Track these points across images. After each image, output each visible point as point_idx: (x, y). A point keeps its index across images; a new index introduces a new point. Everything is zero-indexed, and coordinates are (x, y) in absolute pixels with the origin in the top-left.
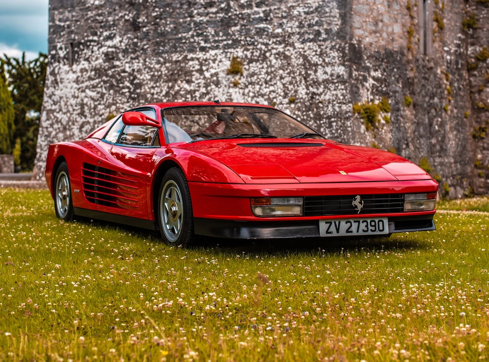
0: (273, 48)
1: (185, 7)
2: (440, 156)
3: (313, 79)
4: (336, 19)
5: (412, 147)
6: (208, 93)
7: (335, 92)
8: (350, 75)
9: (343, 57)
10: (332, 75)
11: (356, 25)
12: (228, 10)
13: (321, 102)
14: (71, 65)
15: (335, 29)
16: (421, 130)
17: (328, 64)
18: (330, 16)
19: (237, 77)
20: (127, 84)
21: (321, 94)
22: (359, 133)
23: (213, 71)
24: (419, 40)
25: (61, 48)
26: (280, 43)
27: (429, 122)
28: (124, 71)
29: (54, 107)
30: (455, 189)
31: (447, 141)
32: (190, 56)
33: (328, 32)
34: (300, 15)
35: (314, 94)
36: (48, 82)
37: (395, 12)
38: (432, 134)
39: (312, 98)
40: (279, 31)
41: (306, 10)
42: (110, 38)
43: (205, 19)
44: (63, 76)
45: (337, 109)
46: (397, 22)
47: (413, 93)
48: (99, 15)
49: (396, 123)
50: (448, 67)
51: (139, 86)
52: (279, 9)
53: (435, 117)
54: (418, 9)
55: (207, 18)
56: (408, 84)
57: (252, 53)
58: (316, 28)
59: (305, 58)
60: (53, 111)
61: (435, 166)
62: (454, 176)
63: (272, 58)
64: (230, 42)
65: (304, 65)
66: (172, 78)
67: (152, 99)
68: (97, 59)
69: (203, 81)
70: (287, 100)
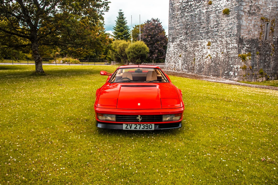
0: (219, 39)
1: (198, 28)
2: (267, 68)
3: (228, 47)
4: (236, 31)
5: (257, 66)
6: (202, 50)
7: (234, 51)
8: (238, 46)
9: (237, 41)
10: (233, 46)
11: (242, 32)
12: (208, 29)
13: (230, 54)
14: (172, 43)
15: (235, 33)
16: (262, 61)
17: (232, 43)
18: (234, 30)
19: (209, 46)
20: (184, 48)
21: (230, 51)
22: (240, 62)
23: (204, 45)
24: (264, 36)
25: (171, 39)
26: (221, 38)
27: (264, 59)
28: (184, 45)
29: (169, 53)
30: (272, 77)
31: (270, 64)
32: (199, 41)
33: (233, 34)
34: (226, 30)
35: (228, 51)
36: (168, 47)
37: (256, 28)
38: (265, 62)
39: (228, 52)
40: (221, 34)
41: (228, 29)
42: (181, 36)
43: (202, 31)
44: (171, 45)
45: (234, 56)
46: (256, 31)
47: (260, 51)
48: (179, 31)
49: (253, 59)
50: (274, 43)
51: (187, 48)
52: (221, 28)
53: (267, 57)
54: (264, 27)
55: (203, 31)
56: (259, 48)
57: (213, 40)
58: (230, 33)
59: (227, 42)
60: (168, 54)
61: (265, 71)
62: (271, 74)
63: (218, 42)
64: (208, 37)
65: (226, 44)
66: (194, 46)
67: (189, 52)
68: (178, 41)
69: (201, 47)
70: (221, 53)
